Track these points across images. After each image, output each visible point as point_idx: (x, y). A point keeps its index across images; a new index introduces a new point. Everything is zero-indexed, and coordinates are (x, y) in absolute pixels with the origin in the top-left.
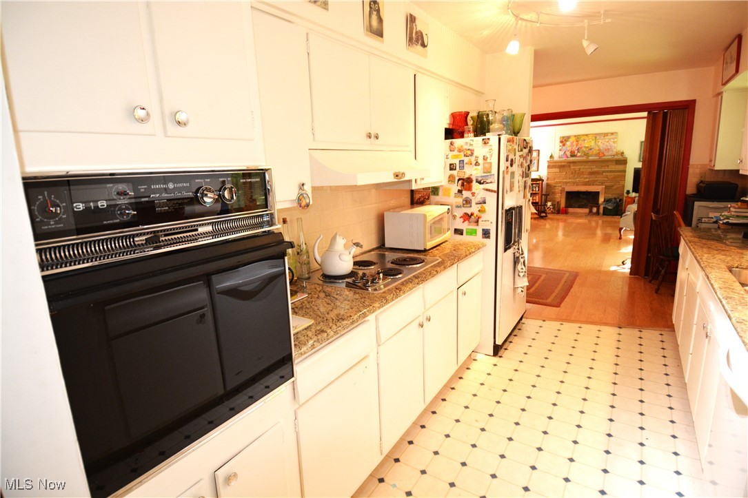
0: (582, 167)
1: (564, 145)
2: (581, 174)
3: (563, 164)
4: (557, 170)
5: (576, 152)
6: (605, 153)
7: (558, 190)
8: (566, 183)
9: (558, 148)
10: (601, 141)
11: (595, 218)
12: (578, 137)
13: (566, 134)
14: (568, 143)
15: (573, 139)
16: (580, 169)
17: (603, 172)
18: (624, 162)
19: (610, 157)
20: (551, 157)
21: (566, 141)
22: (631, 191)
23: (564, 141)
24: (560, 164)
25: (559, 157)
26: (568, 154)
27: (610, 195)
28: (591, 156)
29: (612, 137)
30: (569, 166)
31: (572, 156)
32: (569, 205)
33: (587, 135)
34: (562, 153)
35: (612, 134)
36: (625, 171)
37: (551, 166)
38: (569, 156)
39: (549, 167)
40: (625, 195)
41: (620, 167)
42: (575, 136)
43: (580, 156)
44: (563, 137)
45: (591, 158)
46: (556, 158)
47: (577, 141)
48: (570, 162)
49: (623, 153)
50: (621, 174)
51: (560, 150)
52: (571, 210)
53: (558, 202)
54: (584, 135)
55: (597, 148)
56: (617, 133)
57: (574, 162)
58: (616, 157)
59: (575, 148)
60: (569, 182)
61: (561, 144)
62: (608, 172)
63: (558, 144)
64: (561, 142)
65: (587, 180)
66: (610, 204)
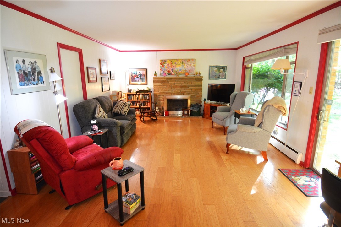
0: (176, 82)
1: (163, 66)
2: (175, 87)
3: (164, 80)
4: (160, 84)
5: (171, 71)
6: (189, 73)
7: (161, 98)
8: (167, 93)
9: (159, 68)
10: (186, 65)
11: (187, 118)
12: (171, 61)
13: (164, 58)
14: (166, 65)
15: (168, 62)
16: (175, 84)
17: (189, 86)
18: (200, 79)
19: (192, 76)
20: (155, 74)
21: (164, 63)
22: (207, 99)
23: (163, 63)
24: (161, 80)
25: (161, 75)
26: (166, 72)
27: (194, 102)
28: (181, 75)
29: (193, 62)
30: (168, 82)
31: (169, 74)
32: (169, 109)
33: (177, 60)
34: (162, 72)
35: (193, 60)
36: (201, 86)
37: (156, 81)
38: (167, 74)
39: (154, 82)
40: (203, 102)
41: (198, 83)
42: (170, 60)
43: (174, 75)
44: (162, 60)
45: (180, 76)
46: (158, 75)
47: (171, 64)
48: (168, 79)
49: (200, 73)
50: (199, 87)
51: (161, 70)
52: (171, 112)
53: (163, 107)
54: (175, 60)
55: (184, 69)
56: (195, 59)
57: (170, 79)
58: (196, 76)
59: (170, 69)
60: (168, 93)
61: (161, 66)
62: (192, 86)
63: (159, 65)
64: (161, 64)
65: (180, 91)
66: (195, 108)
